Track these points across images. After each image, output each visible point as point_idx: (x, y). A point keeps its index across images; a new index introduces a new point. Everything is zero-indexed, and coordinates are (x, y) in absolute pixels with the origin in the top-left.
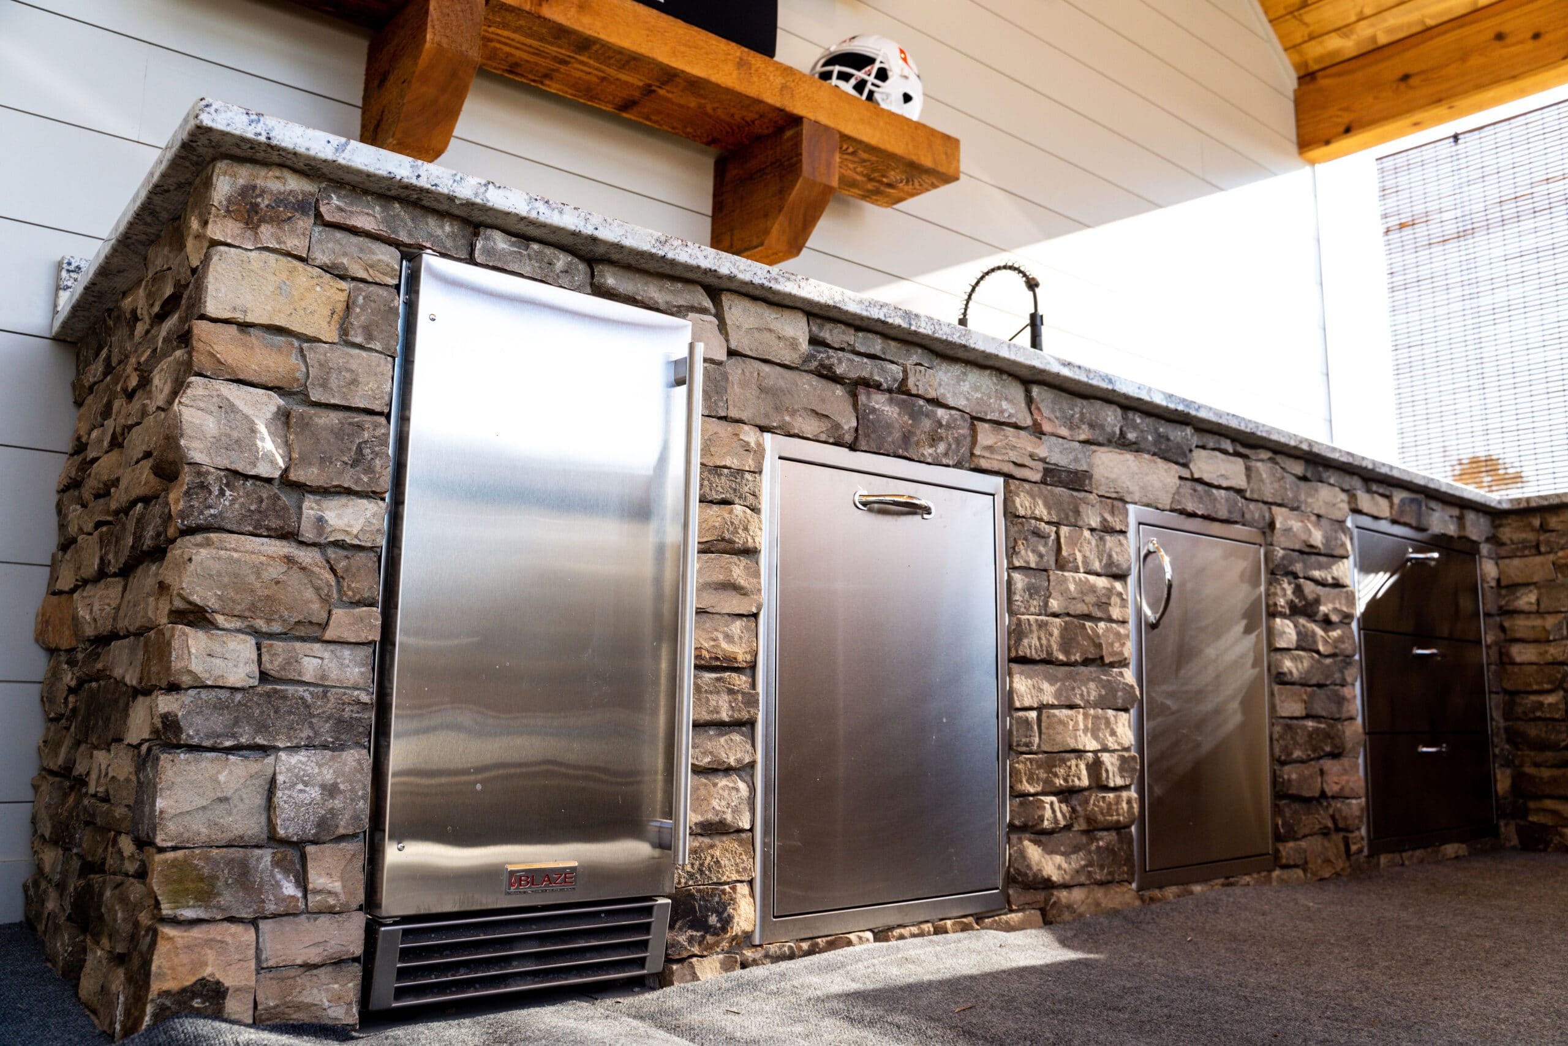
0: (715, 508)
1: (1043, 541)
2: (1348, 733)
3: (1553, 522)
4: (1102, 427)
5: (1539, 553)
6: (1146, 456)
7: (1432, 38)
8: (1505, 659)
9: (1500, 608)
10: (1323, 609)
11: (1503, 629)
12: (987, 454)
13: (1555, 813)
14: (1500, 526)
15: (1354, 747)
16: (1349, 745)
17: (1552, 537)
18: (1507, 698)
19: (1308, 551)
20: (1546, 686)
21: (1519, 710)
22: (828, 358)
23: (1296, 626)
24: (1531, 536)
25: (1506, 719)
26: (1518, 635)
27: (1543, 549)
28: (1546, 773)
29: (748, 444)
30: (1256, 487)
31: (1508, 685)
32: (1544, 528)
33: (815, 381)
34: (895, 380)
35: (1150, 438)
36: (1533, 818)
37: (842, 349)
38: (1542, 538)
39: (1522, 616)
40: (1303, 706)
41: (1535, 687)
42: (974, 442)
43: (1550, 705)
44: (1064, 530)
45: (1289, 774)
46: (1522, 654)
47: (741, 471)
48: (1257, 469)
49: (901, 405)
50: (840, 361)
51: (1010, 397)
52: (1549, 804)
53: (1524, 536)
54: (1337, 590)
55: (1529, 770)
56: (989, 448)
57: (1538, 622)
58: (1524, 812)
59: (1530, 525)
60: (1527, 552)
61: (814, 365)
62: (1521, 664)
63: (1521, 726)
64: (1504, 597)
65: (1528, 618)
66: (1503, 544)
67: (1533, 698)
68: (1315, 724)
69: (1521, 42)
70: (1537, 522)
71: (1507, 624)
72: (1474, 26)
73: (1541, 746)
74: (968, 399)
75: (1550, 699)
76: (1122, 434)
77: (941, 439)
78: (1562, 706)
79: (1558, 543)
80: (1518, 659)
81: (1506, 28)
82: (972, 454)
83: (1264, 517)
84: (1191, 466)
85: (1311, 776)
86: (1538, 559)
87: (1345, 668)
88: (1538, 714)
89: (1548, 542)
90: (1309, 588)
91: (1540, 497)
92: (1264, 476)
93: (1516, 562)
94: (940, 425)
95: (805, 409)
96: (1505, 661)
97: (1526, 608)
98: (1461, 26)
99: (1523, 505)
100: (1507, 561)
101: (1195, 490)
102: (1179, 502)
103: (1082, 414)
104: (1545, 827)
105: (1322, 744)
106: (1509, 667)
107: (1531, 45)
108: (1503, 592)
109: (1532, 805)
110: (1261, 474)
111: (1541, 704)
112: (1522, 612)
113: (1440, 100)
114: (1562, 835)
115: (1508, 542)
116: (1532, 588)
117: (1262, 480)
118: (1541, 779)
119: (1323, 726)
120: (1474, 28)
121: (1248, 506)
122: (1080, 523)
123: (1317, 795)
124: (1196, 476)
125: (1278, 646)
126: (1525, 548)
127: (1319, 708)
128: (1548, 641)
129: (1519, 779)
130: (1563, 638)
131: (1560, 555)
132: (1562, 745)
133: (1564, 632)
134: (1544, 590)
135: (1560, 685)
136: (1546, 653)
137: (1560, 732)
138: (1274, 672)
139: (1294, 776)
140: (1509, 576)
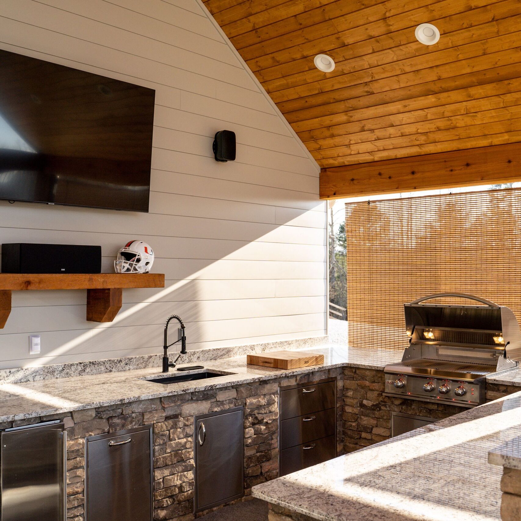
0: (72, 460)
1: (165, 436)
2: (272, 453)
3: (357, 372)
4: (185, 399)
5: (354, 380)
6: (200, 402)
7: (361, 168)
9: (343, 395)
10: (265, 420)
12: (148, 420)
14: (345, 370)
15: (275, 456)
16: (273, 456)
17: (357, 376)
18: (344, 422)
19: (259, 407)
20: (353, 420)
21: (346, 426)
22: (101, 415)
23: (254, 429)
24: (353, 374)
25: (343, 428)
26: (347, 404)
28: (351, 446)
29: (80, 443)
30: (240, 396)
31: (344, 418)
32: (355, 373)
33: (98, 420)
34: (120, 413)
35: (201, 396)
37: (105, 411)
38: (355, 376)
40: (255, 450)
41: (350, 420)
42: (143, 418)
43: (354, 426)
44: (172, 431)
45: (248, 471)
46: (348, 409)
47: (78, 450)
48: (241, 390)
49: (122, 418)
50: (104, 415)
51: (155, 403)
53: (351, 374)
54: (271, 413)
55: (348, 444)
56: (148, 419)
57: (352, 401)
59: (352, 371)
60: (351, 379)
61: (97, 417)
62: (348, 412)
63: (347, 431)
64: (345, 391)
65: (350, 399)
66: (346, 375)
67: (350, 423)
68: (260, 454)
69: (386, 178)
70: (354, 371)
71: (345, 400)
72: (373, 167)
73: (351, 437)
74: (141, 409)
75: (354, 424)
76: (192, 399)
77: (134, 421)
78: (356, 427)
79: (358, 378)
80: (347, 411)
81: (382, 172)
82: (143, 421)
83: (243, 402)
84: (217, 397)
85: (257, 470)
86: (354, 382)
87: (273, 435)
88: (351, 428)
89: (356, 378)
90: (260, 417)
91: (353, 364)
92: (243, 391)
93: (348, 381)
94: (133, 418)
95: (95, 429)
96: (343, 410)
97: (350, 396)
98: (370, 166)
100: (346, 381)
101: (217, 404)
102: (211, 410)
103: (178, 398)
105: (262, 459)
106: (344, 413)
107: (388, 180)
110: (242, 391)
111: (351, 426)
112: (348, 397)
113: (362, 192)
116: (351, 390)
117: (242, 393)
119: (263, 453)
120: (373, 168)
121: (237, 401)
122: (177, 427)
123: (259, 474)
124: (218, 400)
125: (246, 437)
126: (351, 377)
127: (262, 449)
128: (354, 407)
129: (345, 446)
130: (358, 407)
131: (359, 382)
132: (356, 438)
133: (359, 405)
134: (354, 391)
135: (356, 420)
136: (354, 410)
137: (355, 434)
138: (245, 444)
139: (250, 471)
140: (346, 386)
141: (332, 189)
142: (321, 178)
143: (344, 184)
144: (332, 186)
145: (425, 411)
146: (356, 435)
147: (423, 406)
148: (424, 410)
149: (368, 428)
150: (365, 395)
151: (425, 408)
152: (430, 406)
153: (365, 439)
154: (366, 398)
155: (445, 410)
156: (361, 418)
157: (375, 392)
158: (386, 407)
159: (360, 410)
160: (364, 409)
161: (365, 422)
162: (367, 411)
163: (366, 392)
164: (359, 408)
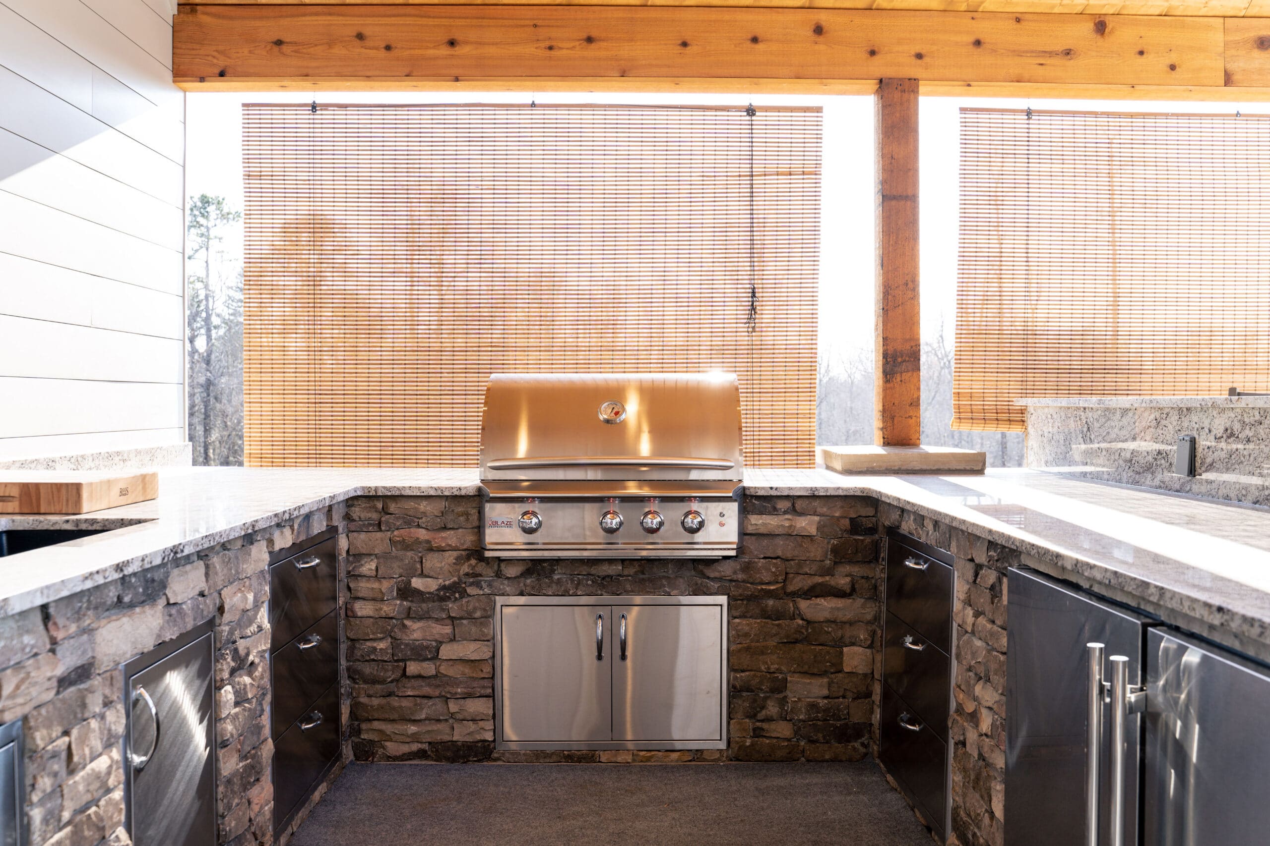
1: (57, 759)
2: (262, 756)
3: (392, 507)
4: (104, 604)
5: (381, 530)
6: (138, 610)
7: (304, 15)
8: (350, 613)
9: (349, 572)
10: (250, 658)
11: (349, 589)
13: (381, 732)
14: (352, 505)
15: (267, 763)
16: (263, 765)
17: (391, 519)
18: (349, 643)
19: (244, 616)
20: (379, 635)
21: (358, 653)
23: (234, 688)
24: (375, 516)
25: (348, 661)
26: (360, 595)
27: (383, 528)
28: (375, 702)
30: (210, 583)
31: (351, 635)
32: (385, 511)
35: (141, 590)
36: (364, 736)
38: (383, 518)
39: (364, 579)
40: (237, 756)
41: (370, 637)
43: (381, 649)
44: (74, 733)
45: (229, 824)
46: (363, 609)
48: (214, 566)
51: (29, 629)
52: (376, 725)
53: (369, 515)
54: (259, 634)
55: (363, 700)
56: (12, 696)
57: (376, 585)
58: (358, 732)
59: (374, 507)
60: (371, 529)
62: (361, 617)
63: (359, 666)
64: (351, 563)
65: (368, 581)
66: (354, 520)
67: (369, 644)
68: (244, 763)
69: (377, 48)
70: (380, 505)
71: (352, 585)
72: (341, 18)
73: (374, 681)
75: (381, 645)
76: (121, 601)
78: (390, 651)
79: (395, 524)
80: (359, 614)
81: (367, 31)
83: (215, 604)
84: (168, 591)
85: (243, 813)
86: (379, 535)
88: (372, 657)
89: (387, 523)
90: (243, 648)
91: (384, 488)
92: (218, 567)
93: (363, 536)
96: (350, 614)
97: (368, 573)
98: (330, 14)
99: (372, 493)
100: (355, 534)
101: (170, 615)
102: (159, 636)
103: (86, 603)
104: (371, 742)
105: (249, 779)
106: (351, 619)
107: (383, 53)
108: (351, 559)
109: (364, 726)
110: (216, 568)
111: (375, 649)
112: (364, 576)
113: (307, 76)
114: (384, 747)
115: (358, 519)
116: (373, 557)
117: (217, 572)
118: (372, 707)
119: (249, 761)
120: (340, 20)
121: (205, 603)
122: (86, 715)
123: (246, 826)
124: (172, 601)
125: (223, 716)
126: (370, 525)
127: (247, 747)
128: (383, 600)
129: (355, 707)
130: (393, 599)
131: (396, 533)
132: (389, 680)
133: (395, 594)
134: (381, 560)
135: (389, 634)
136: (381, 609)
137: (386, 671)
138: (219, 740)
139: (233, 824)
140: (356, 547)
141: (215, 61)
142: (176, 29)
143: (250, 52)
144: (215, 54)
145: (590, 582)
146: (390, 673)
147: (584, 570)
148: (588, 580)
149: (427, 647)
150: (419, 566)
151: (589, 574)
152: (604, 568)
153: (420, 677)
154: (419, 572)
155: (643, 573)
156: (404, 626)
157: (447, 554)
158: (481, 588)
159: (401, 605)
160: (412, 601)
161: (415, 635)
162: (424, 605)
163: (421, 558)
164: (398, 602)
